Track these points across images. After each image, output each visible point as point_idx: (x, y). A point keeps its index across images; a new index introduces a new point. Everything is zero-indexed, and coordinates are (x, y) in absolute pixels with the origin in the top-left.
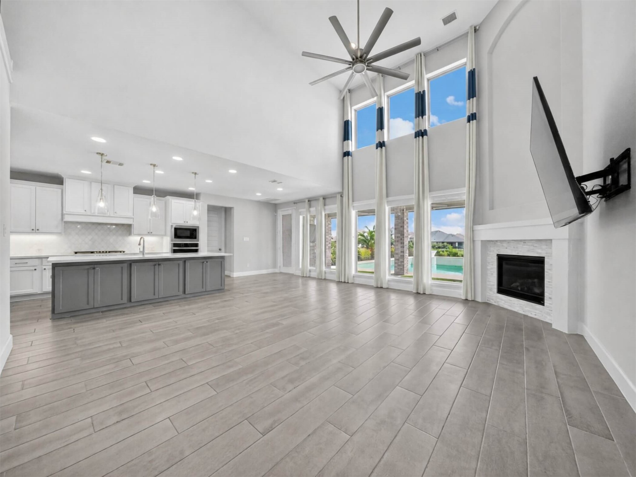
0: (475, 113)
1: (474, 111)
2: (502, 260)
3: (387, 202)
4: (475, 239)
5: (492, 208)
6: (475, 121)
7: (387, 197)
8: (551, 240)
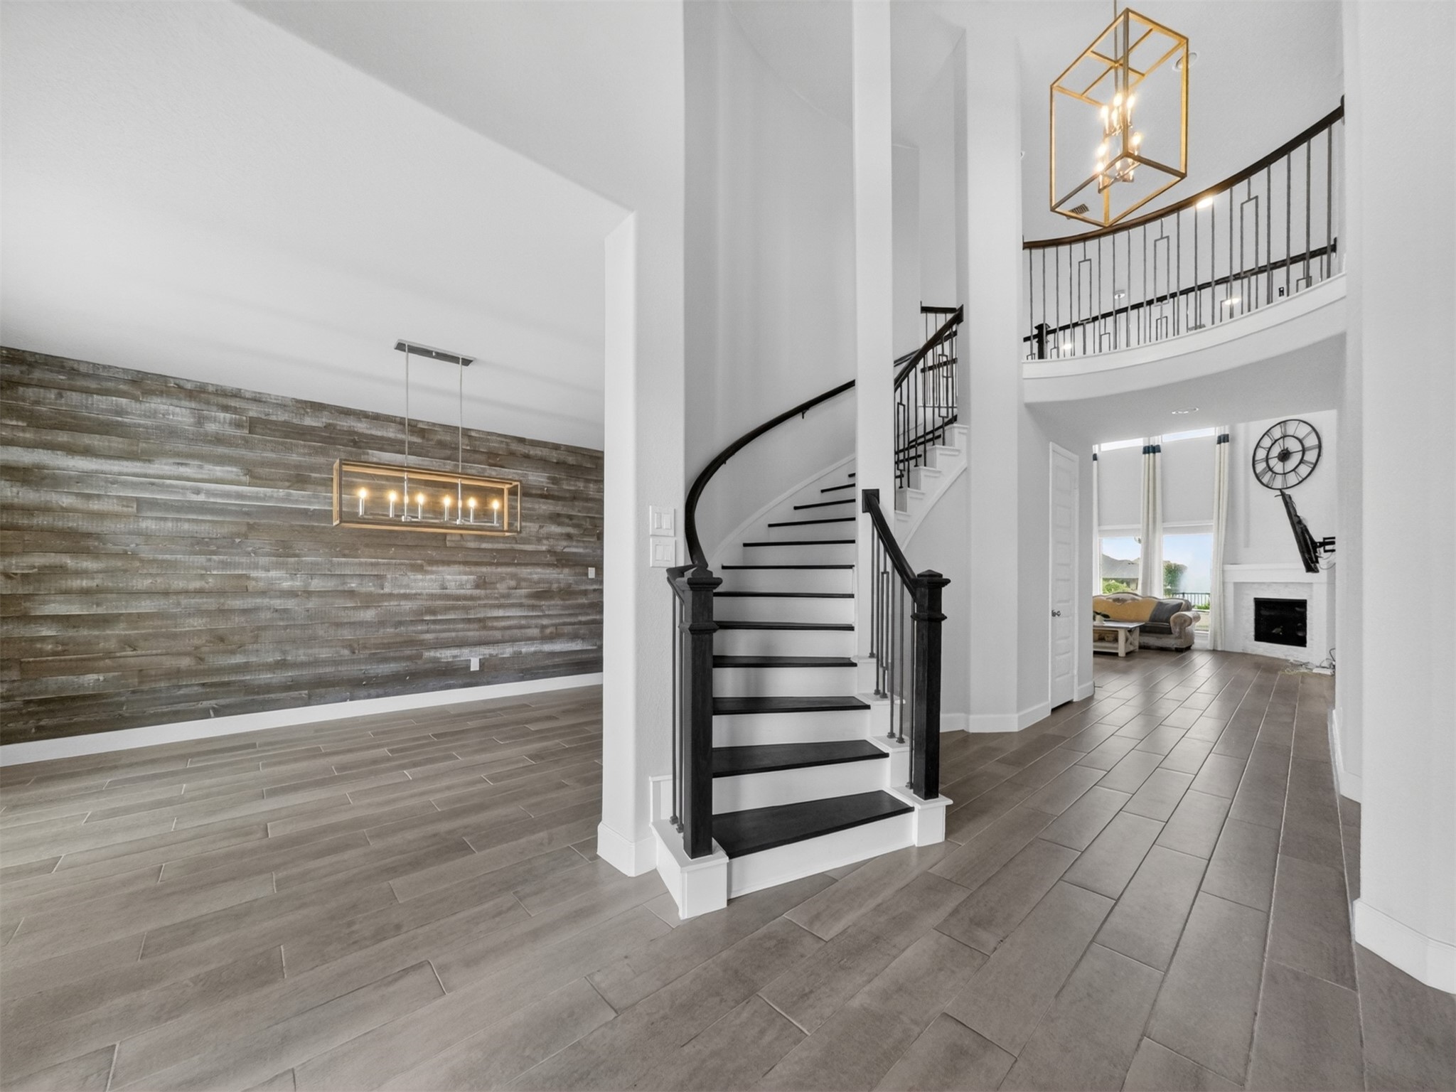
0: (1228, 435)
1: (1227, 433)
2: (1260, 604)
3: (1099, 531)
4: (1226, 580)
5: (1247, 545)
6: (1227, 444)
7: (1099, 525)
8: (1312, 583)
